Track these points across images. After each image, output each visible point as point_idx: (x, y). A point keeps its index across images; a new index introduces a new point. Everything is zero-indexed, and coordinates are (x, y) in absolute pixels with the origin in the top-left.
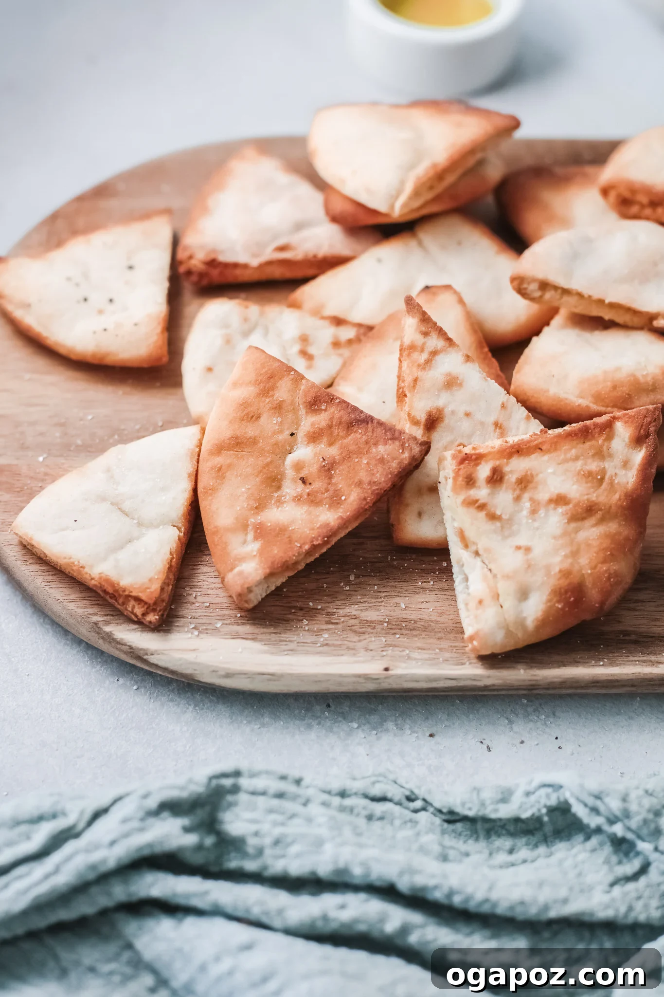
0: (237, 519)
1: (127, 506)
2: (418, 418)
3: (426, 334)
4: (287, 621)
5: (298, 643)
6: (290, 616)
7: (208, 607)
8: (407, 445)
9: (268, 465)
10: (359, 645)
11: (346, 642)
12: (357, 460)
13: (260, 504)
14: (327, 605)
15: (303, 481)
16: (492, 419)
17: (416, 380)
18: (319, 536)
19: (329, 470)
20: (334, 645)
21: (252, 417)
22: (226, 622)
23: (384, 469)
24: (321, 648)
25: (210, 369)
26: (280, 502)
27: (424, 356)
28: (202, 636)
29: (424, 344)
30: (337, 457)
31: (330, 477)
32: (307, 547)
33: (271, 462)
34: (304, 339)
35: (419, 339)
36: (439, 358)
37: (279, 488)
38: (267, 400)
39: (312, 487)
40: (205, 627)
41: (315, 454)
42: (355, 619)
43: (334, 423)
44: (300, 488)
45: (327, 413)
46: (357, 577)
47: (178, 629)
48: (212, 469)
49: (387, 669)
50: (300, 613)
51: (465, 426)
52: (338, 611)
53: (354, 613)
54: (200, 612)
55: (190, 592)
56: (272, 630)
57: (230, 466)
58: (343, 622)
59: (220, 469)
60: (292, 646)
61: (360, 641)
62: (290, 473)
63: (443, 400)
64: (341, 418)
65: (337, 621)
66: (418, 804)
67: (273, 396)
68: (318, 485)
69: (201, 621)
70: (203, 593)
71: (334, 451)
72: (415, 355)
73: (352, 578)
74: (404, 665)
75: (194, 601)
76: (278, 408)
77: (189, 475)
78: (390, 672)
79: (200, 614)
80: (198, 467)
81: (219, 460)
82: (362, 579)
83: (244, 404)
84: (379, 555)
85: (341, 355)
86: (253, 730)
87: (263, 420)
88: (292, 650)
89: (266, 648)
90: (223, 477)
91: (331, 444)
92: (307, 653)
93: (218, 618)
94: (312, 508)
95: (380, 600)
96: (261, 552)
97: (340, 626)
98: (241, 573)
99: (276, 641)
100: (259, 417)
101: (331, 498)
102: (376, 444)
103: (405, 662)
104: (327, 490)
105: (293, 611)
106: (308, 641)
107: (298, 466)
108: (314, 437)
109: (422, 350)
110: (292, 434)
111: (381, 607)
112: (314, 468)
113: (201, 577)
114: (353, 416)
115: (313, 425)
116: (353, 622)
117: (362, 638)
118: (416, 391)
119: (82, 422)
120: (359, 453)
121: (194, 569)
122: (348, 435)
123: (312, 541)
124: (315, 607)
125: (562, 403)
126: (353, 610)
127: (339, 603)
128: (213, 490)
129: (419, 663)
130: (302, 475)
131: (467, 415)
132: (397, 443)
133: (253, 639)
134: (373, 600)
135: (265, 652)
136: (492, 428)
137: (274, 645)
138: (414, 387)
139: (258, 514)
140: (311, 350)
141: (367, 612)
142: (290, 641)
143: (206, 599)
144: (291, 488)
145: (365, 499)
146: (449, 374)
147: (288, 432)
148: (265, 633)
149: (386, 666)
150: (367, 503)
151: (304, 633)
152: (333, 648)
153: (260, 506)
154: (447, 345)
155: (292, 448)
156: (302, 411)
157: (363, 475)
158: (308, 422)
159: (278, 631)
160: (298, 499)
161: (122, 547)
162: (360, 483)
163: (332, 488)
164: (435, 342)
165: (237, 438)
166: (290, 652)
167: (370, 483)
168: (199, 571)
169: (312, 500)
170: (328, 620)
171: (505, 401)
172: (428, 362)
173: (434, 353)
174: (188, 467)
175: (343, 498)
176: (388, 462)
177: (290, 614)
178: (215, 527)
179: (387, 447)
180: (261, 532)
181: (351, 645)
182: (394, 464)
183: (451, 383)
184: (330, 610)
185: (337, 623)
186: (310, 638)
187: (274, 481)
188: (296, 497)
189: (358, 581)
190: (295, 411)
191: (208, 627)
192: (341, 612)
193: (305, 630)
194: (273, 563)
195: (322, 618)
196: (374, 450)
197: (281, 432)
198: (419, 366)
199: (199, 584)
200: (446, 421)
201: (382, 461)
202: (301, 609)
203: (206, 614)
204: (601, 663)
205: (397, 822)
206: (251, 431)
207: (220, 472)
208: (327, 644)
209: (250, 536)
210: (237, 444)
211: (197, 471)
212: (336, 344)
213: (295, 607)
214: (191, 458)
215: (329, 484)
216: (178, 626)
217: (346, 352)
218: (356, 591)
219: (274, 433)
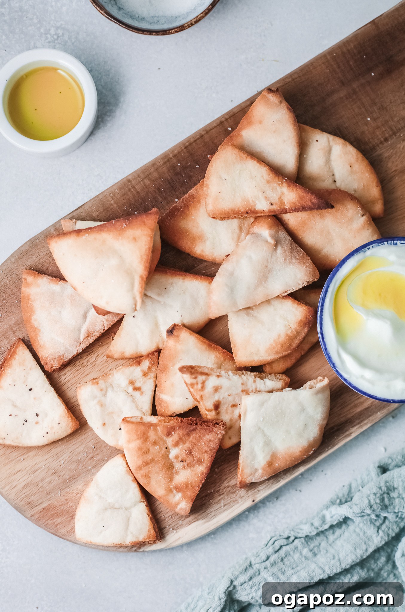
0: (166, 490)
1: (117, 506)
2: (210, 408)
3: (196, 378)
4: (204, 504)
5: (214, 511)
6: (204, 502)
7: (171, 517)
8: (218, 432)
9: (164, 464)
10: (237, 497)
11: (231, 500)
12: (199, 445)
13: (170, 479)
14: (215, 488)
15: (182, 461)
16: (240, 390)
17: (201, 397)
18: (202, 479)
19: (190, 453)
20: (228, 503)
21: (146, 452)
22: (182, 519)
23: (213, 443)
24: (224, 508)
25: (104, 424)
26: (177, 473)
27: (200, 386)
28: (178, 531)
29: (197, 381)
30: (190, 447)
31: (192, 455)
32: (201, 486)
33: (165, 462)
34: (131, 382)
35: (194, 381)
36: (206, 383)
37: (173, 468)
38: (148, 443)
39: (187, 462)
40: (176, 527)
41: (181, 450)
42: (229, 487)
43: (182, 437)
44: (182, 464)
45: (176, 435)
46: (218, 468)
47: (167, 534)
48: (142, 477)
49: (253, 501)
50: (207, 498)
51: (230, 398)
52: (220, 488)
53: (227, 485)
54: (170, 522)
55: (160, 515)
56: (201, 512)
57: (149, 472)
58: (225, 492)
59: (145, 475)
60: (213, 514)
61: (236, 496)
62: (174, 461)
63: (216, 397)
64: (183, 434)
65: (223, 492)
66: (292, 538)
67: (149, 441)
68: (189, 460)
69: (173, 525)
70: (165, 513)
71: (188, 445)
72: (195, 387)
73: (216, 470)
74: (259, 495)
75: (164, 518)
76: (155, 443)
77: (133, 481)
78: (255, 501)
79: (171, 522)
80: (133, 475)
81: (143, 472)
82: (220, 468)
83: (140, 449)
84: (220, 453)
85: (150, 378)
86: (212, 538)
87: (151, 450)
88: (214, 516)
89: (204, 521)
90: (149, 477)
91: (184, 443)
92: (220, 513)
93: (178, 519)
94: (192, 468)
95: (233, 473)
96: (184, 496)
97: (225, 494)
98: (181, 509)
99: (206, 515)
100: (149, 450)
101: (198, 462)
102: (204, 436)
103: (258, 494)
104: (194, 460)
105: (204, 499)
106: (218, 508)
107: (177, 457)
108: (176, 444)
109: (197, 384)
110: (166, 448)
111: (235, 476)
112: (184, 455)
113: (160, 506)
114: (188, 430)
115: (173, 441)
116: (229, 489)
117: (236, 494)
118: (204, 401)
119: (61, 467)
120: (198, 441)
121: (155, 505)
122: (189, 438)
123: (201, 482)
124: (211, 492)
125: (263, 362)
126: (225, 484)
127: (218, 484)
128: (149, 483)
129: (264, 491)
130: (180, 459)
131: (229, 396)
132: (213, 433)
133: (197, 520)
134: (230, 475)
135: (205, 522)
136: (242, 393)
137: (206, 517)
138: (202, 399)
139: (172, 482)
140: (138, 385)
141: (231, 481)
142: (211, 512)
143: (169, 514)
144: (178, 465)
145: (212, 456)
146: (214, 387)
147: (164, 449)
148: (200, 515)
149: (252, 500)
150: (213, 457)
151: (213, 505)
152: (228, 505)
153: (171, 479)
154: (207, 376)
155: (169, 452)
156: (165, 438)
157: (205, 448)
158: (170, 441)
159: (204, 511)
160: (184, 467)
161: (128, 525)
162: (206, 452)
163: (196, 459)
164: (201, 378)
165: (145, 462)
166: (214, 517)
167: (210, 450)
168: (157, 504)
169: (190, 465)
170: (219, 494)
171: (242, 382)
172: (203, 387)
173: (203, 383)
174: (130, 478)
175: (203, 460)
176: (213, 440)
177: (203, 501)
178: (159, 496)
179: (210, 435)
180: (178, 489)
181: (234, 499)
182: (217, 440)
183: (216, 389)
184: (217, 490)
185: (223, 494)
186: (217, 506)
187: (170, 467)
188: (183, 468)
189: (219, 470)
190: (162, 439)
191: (178, 526)
192: (222, 487)
193: (213, 504)
194: (192, 499)
195: (216, 495)
196: (204, 438)
197: (161, 450)
198: (200, 390)
199: (161, 510)
200: (222, 402)
201: (210, 441)
202: (206, 496)
203: (173, 521)
204: (330, 448)
205: (291, 553)
206: (149, 457)
207: (147, 476)
208: (225, 505)
209: (175, 492)
210: (146, 464)
211: (135, 477)
212: (145, 374)
213: (202, 497)
214: (129, 474)
215: (194, 458)
216: (166, 533)
217: (152, 375)
218: (221, 475)
219: (159, 452)
